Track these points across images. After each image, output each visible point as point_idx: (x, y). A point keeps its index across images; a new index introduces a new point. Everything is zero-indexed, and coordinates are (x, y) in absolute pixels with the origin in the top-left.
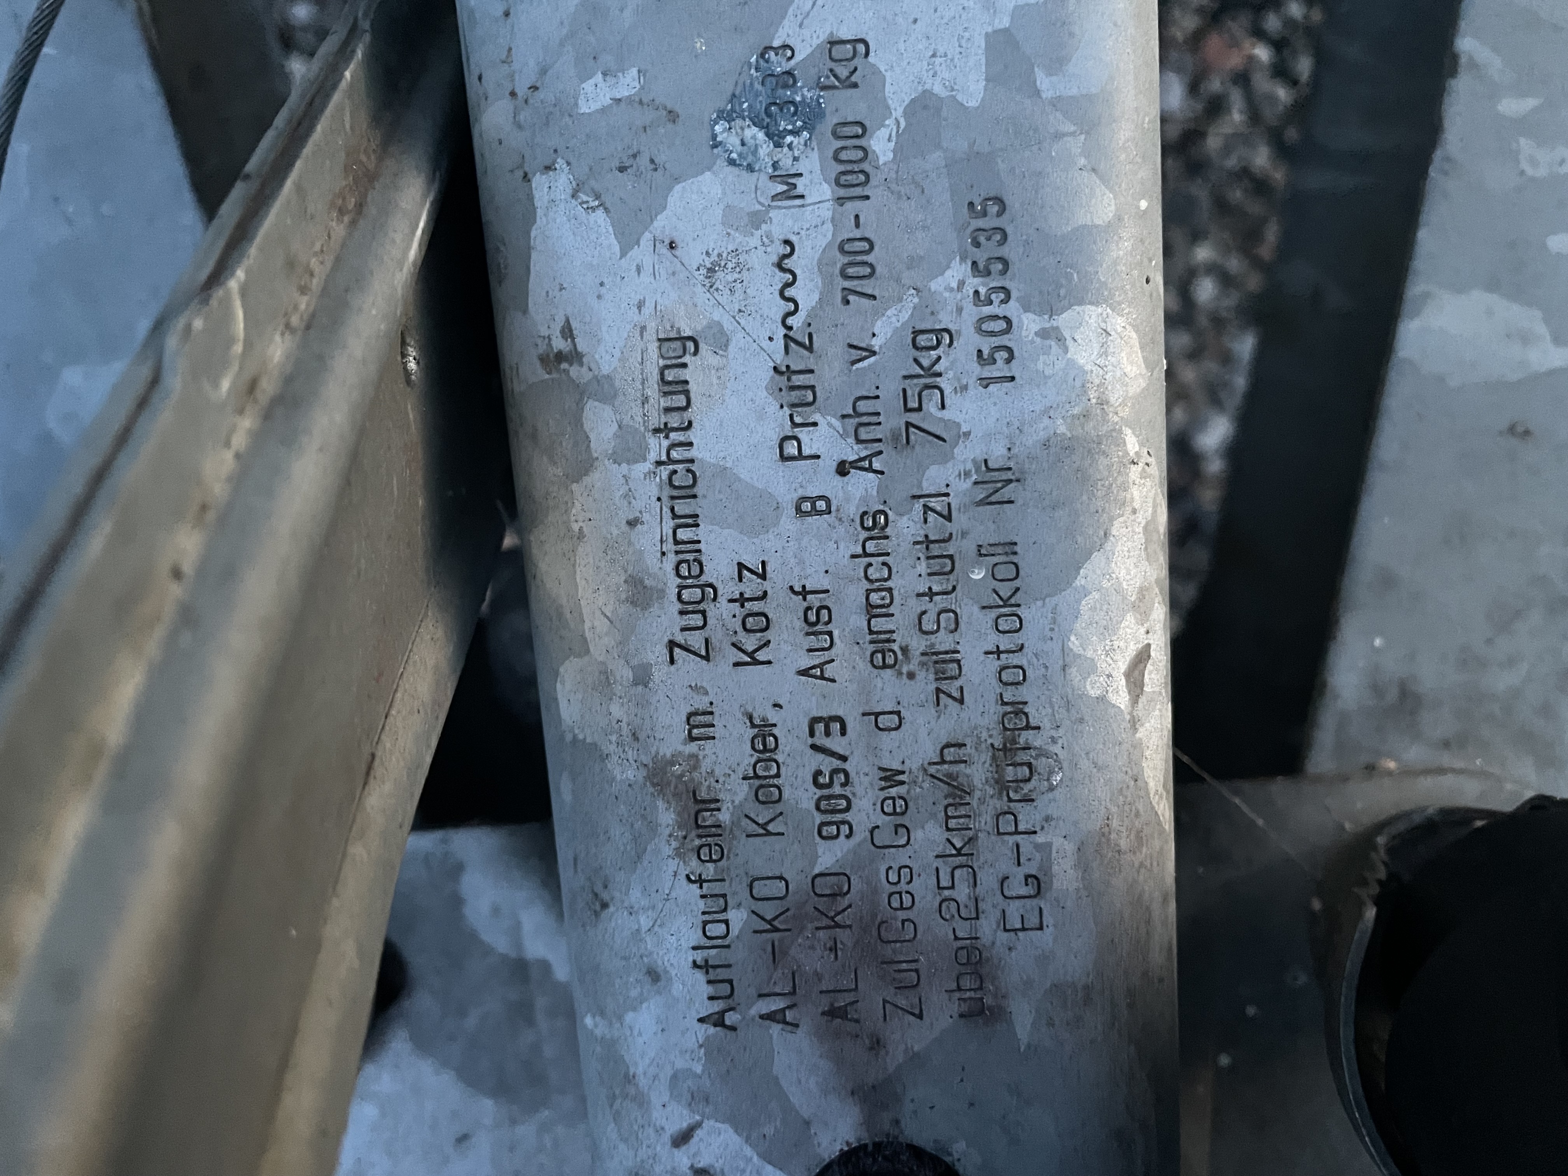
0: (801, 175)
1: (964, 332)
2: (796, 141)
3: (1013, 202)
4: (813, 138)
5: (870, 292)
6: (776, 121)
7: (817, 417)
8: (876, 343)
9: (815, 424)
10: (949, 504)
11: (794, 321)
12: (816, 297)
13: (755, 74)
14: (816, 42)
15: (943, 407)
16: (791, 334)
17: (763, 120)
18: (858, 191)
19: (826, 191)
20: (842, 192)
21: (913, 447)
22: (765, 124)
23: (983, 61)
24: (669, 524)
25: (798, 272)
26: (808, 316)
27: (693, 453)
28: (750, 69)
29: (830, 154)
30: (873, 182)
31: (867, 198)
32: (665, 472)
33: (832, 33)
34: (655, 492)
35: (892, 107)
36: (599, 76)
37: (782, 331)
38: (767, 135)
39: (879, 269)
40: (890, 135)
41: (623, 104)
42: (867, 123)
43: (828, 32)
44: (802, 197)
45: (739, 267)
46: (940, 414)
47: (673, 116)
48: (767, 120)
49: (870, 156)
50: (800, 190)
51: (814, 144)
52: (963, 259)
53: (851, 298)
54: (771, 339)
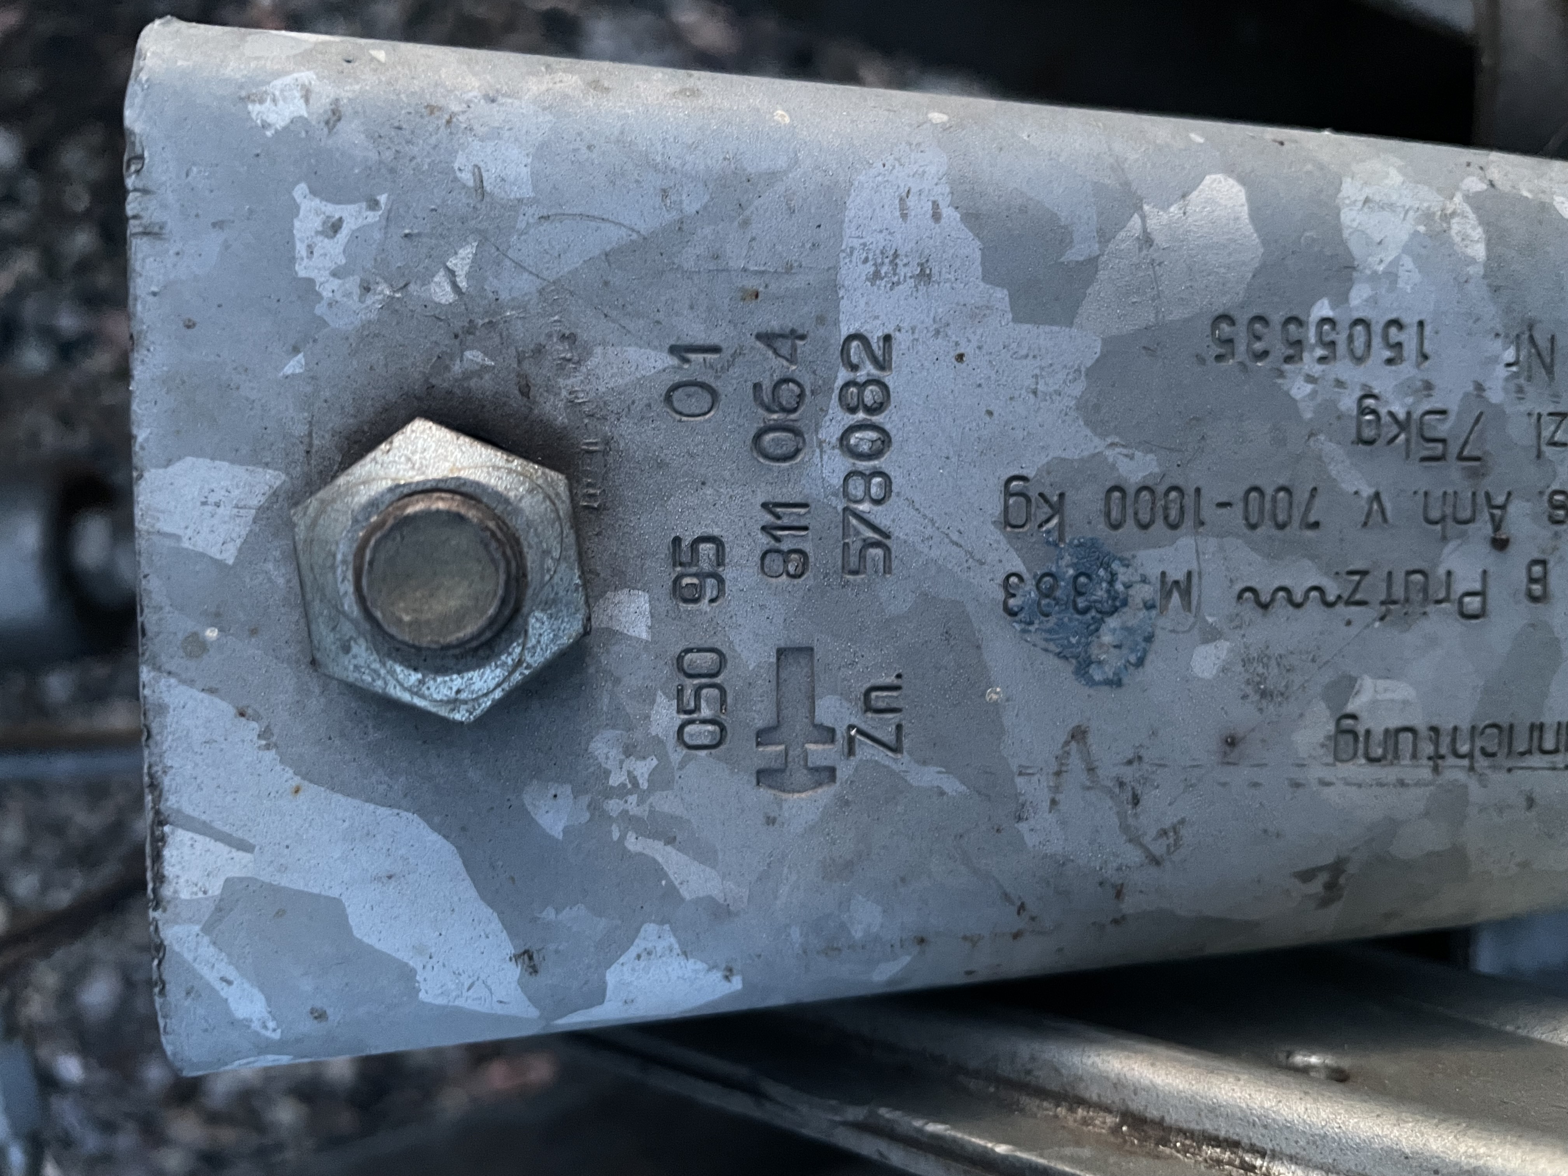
0: (1163, 574)
1: (1363, 380)
2: (1121, 578)
3: (1221, 304)
4: (1119, 555)
5: (1307, 495)
6: (1095, 601)
7: (1441, 571)
8: (1367, 491)
9: (1449, 573)
10: (1551, 414)
11: (1332, 593)
12: (1307, 563)
13: (1036, 626)
14: (1004, 544)
15: (1443, 412)
16: (1345, 596)
17: (1093, 618)
18: (1189, 501)
19: (1186, 542)
20: (1189, 522)
21: (1485, 453)
22: (1099, 616)
23: (1047, 328)
24: (1536, 760)
25: (1276, 584)
26: (1326, 574)
27: (1465, 726)
28: (1030, 631)
29: (1142, 534)
30: (1180, 482)
31: (1198, 491)
32: (1482, 762)
33: (994, 523)
34: (1502, 776)
35: (1092, 451)
36: (1023, 826)
37: (1340, 608)
38: (1111, 613)
39: (1282, 482)
40: (1126, 456)
41: (1058, 797)
42: (1109, 484)
43: (992, 527)
44: (1189, 574)
45: (1263, 658)
46: (1452, 417)
47: (1079, 734)
48: (1093, 613)
49: (1150, 483)
50: (1180, 576)
51: (1127, 555)
52: (1281, 374)
53: (1312, 519)
54: (1349, 623)
